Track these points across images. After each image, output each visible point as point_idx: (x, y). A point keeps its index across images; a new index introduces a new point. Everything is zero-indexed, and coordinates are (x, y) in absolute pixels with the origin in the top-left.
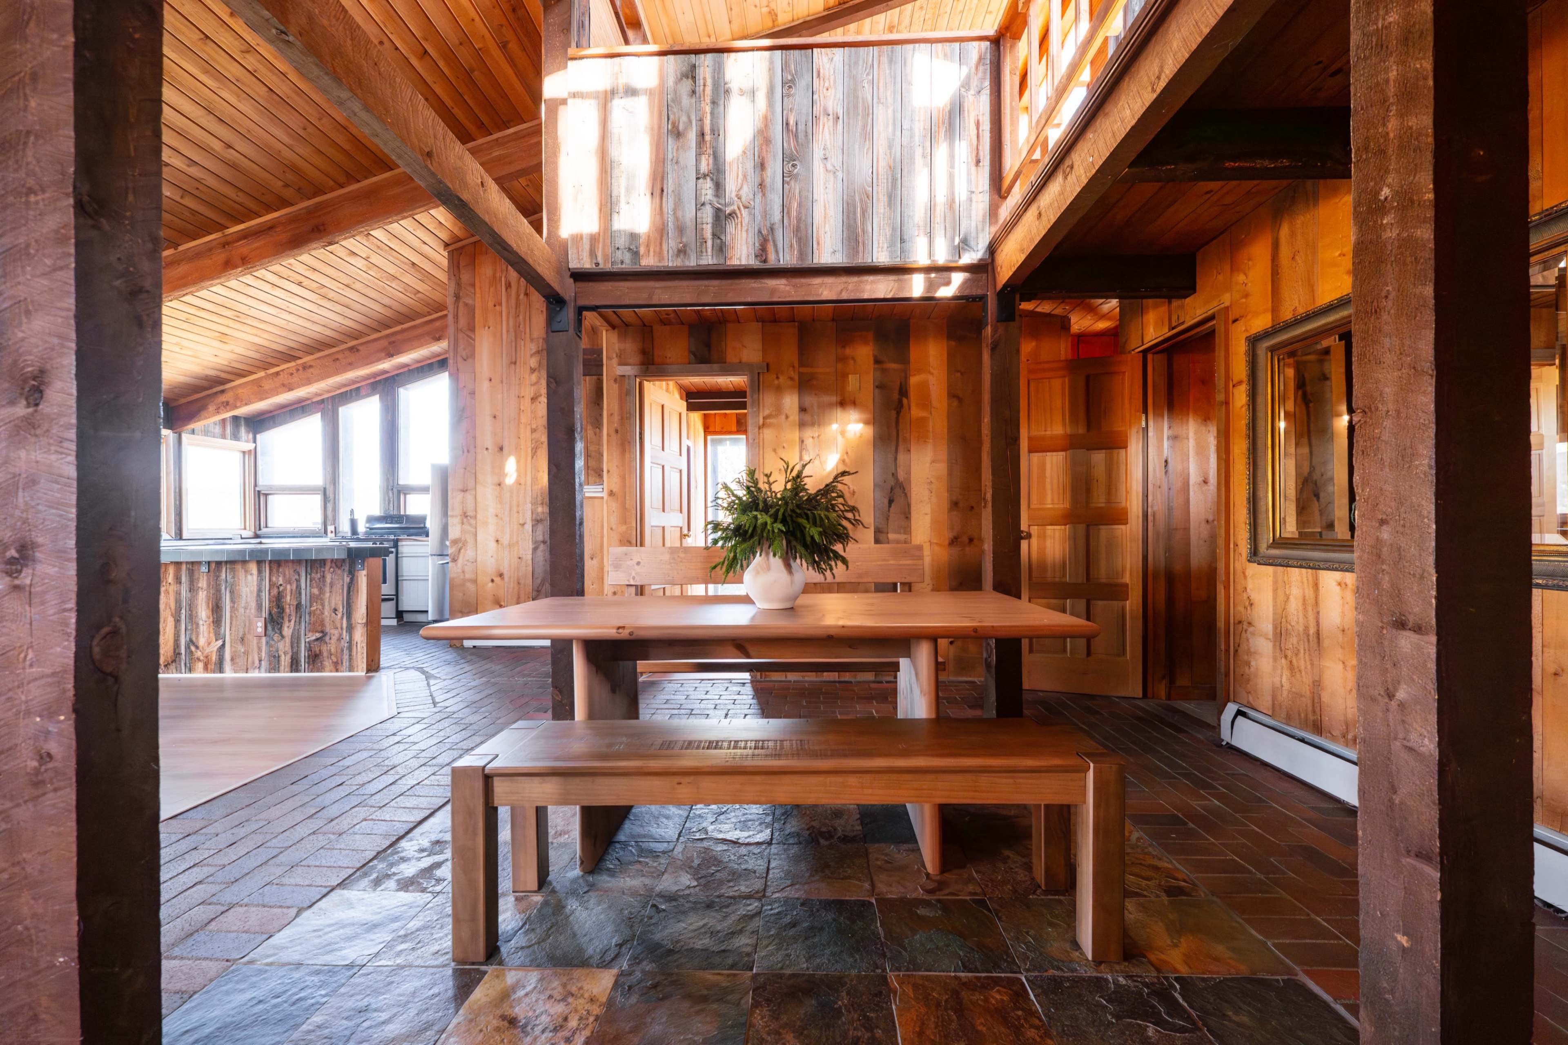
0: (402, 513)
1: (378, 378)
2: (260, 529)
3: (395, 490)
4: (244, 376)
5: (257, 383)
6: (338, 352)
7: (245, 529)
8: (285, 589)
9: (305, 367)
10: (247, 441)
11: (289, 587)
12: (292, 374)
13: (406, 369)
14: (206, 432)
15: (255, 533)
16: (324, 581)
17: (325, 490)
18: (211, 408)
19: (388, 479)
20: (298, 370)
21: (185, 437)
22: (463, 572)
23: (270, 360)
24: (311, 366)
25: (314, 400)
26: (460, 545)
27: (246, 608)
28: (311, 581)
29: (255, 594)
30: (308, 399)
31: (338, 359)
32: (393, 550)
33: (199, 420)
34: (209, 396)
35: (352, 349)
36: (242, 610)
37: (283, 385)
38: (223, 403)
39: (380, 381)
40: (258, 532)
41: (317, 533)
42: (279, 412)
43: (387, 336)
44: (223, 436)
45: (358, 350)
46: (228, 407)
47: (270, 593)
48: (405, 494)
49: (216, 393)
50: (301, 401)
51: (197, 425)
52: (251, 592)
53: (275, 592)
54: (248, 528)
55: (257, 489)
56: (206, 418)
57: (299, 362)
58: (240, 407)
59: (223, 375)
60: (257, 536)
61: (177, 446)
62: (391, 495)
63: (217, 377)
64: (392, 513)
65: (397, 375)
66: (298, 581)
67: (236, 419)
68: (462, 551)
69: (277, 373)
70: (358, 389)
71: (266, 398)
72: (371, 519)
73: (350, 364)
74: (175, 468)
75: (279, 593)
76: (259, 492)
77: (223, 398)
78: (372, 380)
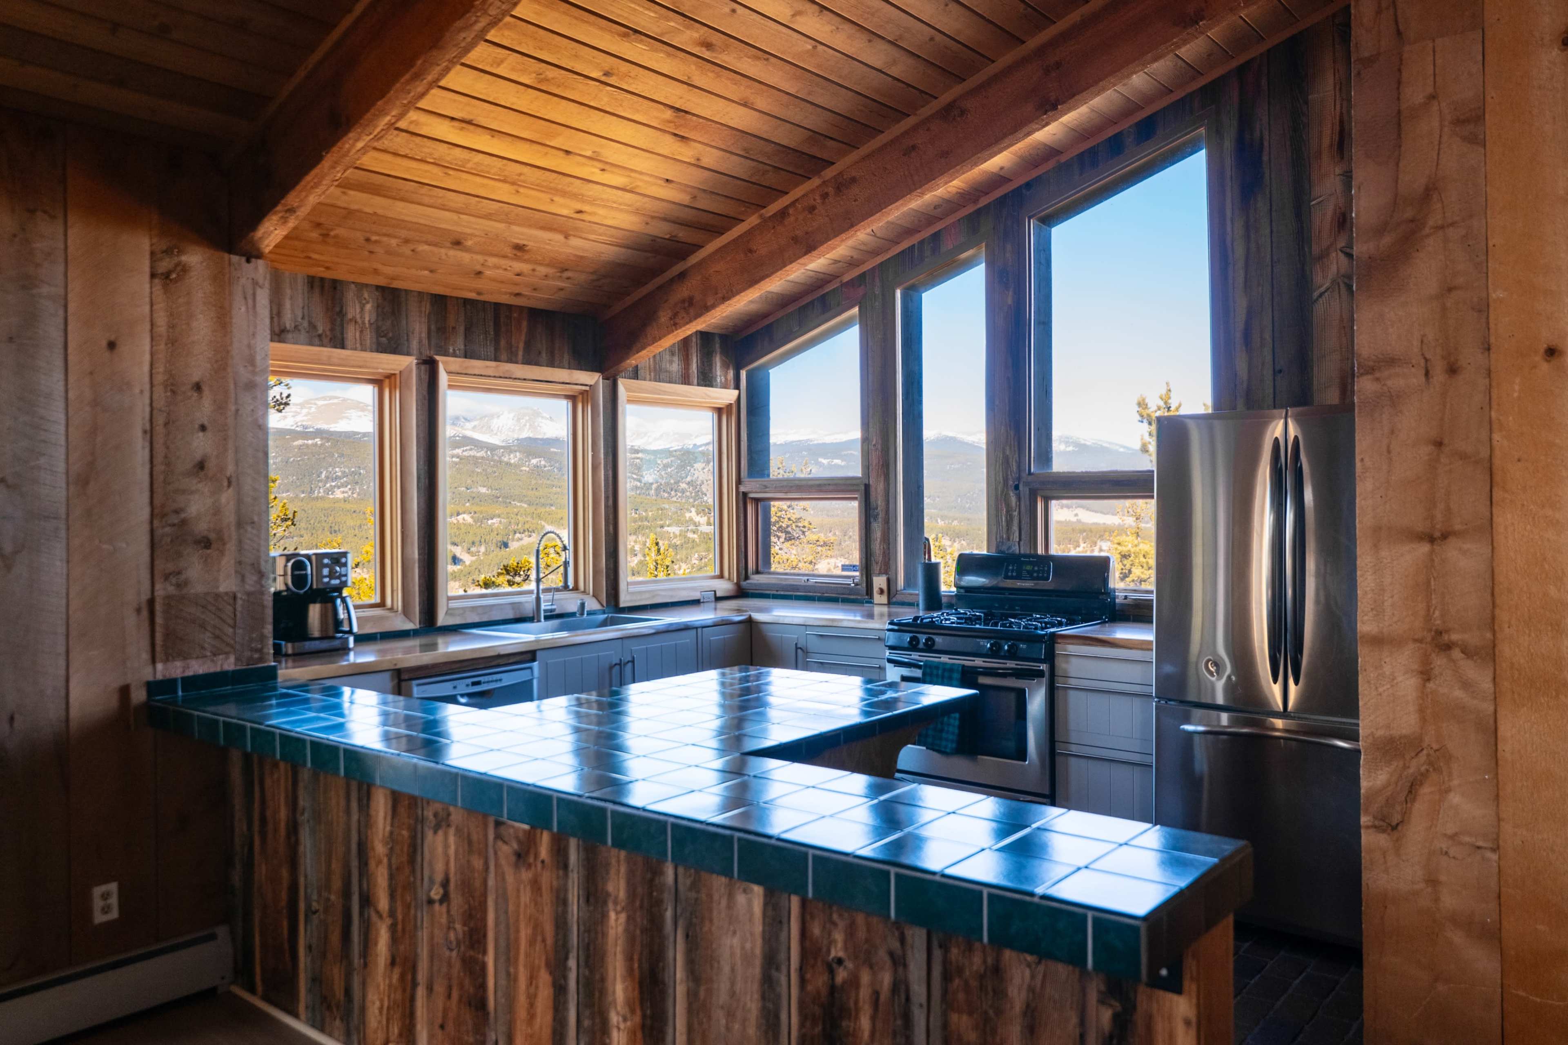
0: (1040, 551)
1: (983, 202)
2: (747, 578)
3: (1024, 490)
4: (720, 231)
5: (744, 243)
6: (915, 128)
7: (721, 576)
8: (854, 982)
9: (841, 185)
10: (725, 386)
11: (865, 978)
12: (812, 209)
13: (1051, 164)
14: (659, 374)
15: (738, 584)
16: (1000, 993)
17: (867, 487)
18: (664, 317)
19: (1006, 461)
20: (825, 196)
21: (623, 386)
22: (1433, 882)
23: (771, 179)
24: (853, 180)
25: (846, 278)
26: (1417, 765)
27: (730, 1014)
28: (947, 977)
29: (757, 970)
30: (834, 277)
31: (914, 147)
32: (1043, 667)
33: (643, 348)
34: (660, 288)
35: (949, 113)
36: (720, 1018)
37: (795, 240)
38: (683, 301)
39: (987, 207)
40: (744, 584)
41: (851, 591)
42: (780, 314)
43: (1041, 51)
44: (686, 380)
45: (963, 112)
46: (692, 311)
47: (803, 981)
48: (1047, 500)
49: (672, 281)
50: (820, 282)
51: (643, 358)
52: (747, 959)
53: (819, 982)
54: (726, 574)
55: (742, 489)
56: (655, 340)
57: (829, 173)
58: (713, 306)
59: (683, 234)
60: (741, 593)
61: (609, 406)
62: (1013, 499)
63: (673, 239)
64: (1016, 549)
65: (1028, 185)
66: (899, 961)
67: (705, 337)
68: (1426, 790)
69: (783, 214)
70: (936, 237)
71: (762, 278)
72: (966, 564)
73: (945, 154)
74: (606, 454)
75: (832, 988)
76: (745, 494)
77: (683, 291)
78: (971, 209)
